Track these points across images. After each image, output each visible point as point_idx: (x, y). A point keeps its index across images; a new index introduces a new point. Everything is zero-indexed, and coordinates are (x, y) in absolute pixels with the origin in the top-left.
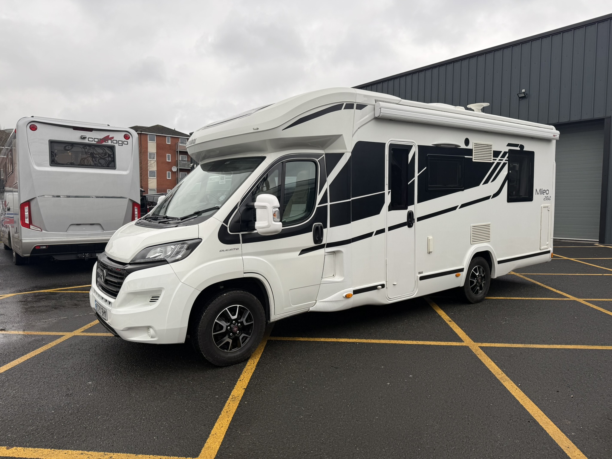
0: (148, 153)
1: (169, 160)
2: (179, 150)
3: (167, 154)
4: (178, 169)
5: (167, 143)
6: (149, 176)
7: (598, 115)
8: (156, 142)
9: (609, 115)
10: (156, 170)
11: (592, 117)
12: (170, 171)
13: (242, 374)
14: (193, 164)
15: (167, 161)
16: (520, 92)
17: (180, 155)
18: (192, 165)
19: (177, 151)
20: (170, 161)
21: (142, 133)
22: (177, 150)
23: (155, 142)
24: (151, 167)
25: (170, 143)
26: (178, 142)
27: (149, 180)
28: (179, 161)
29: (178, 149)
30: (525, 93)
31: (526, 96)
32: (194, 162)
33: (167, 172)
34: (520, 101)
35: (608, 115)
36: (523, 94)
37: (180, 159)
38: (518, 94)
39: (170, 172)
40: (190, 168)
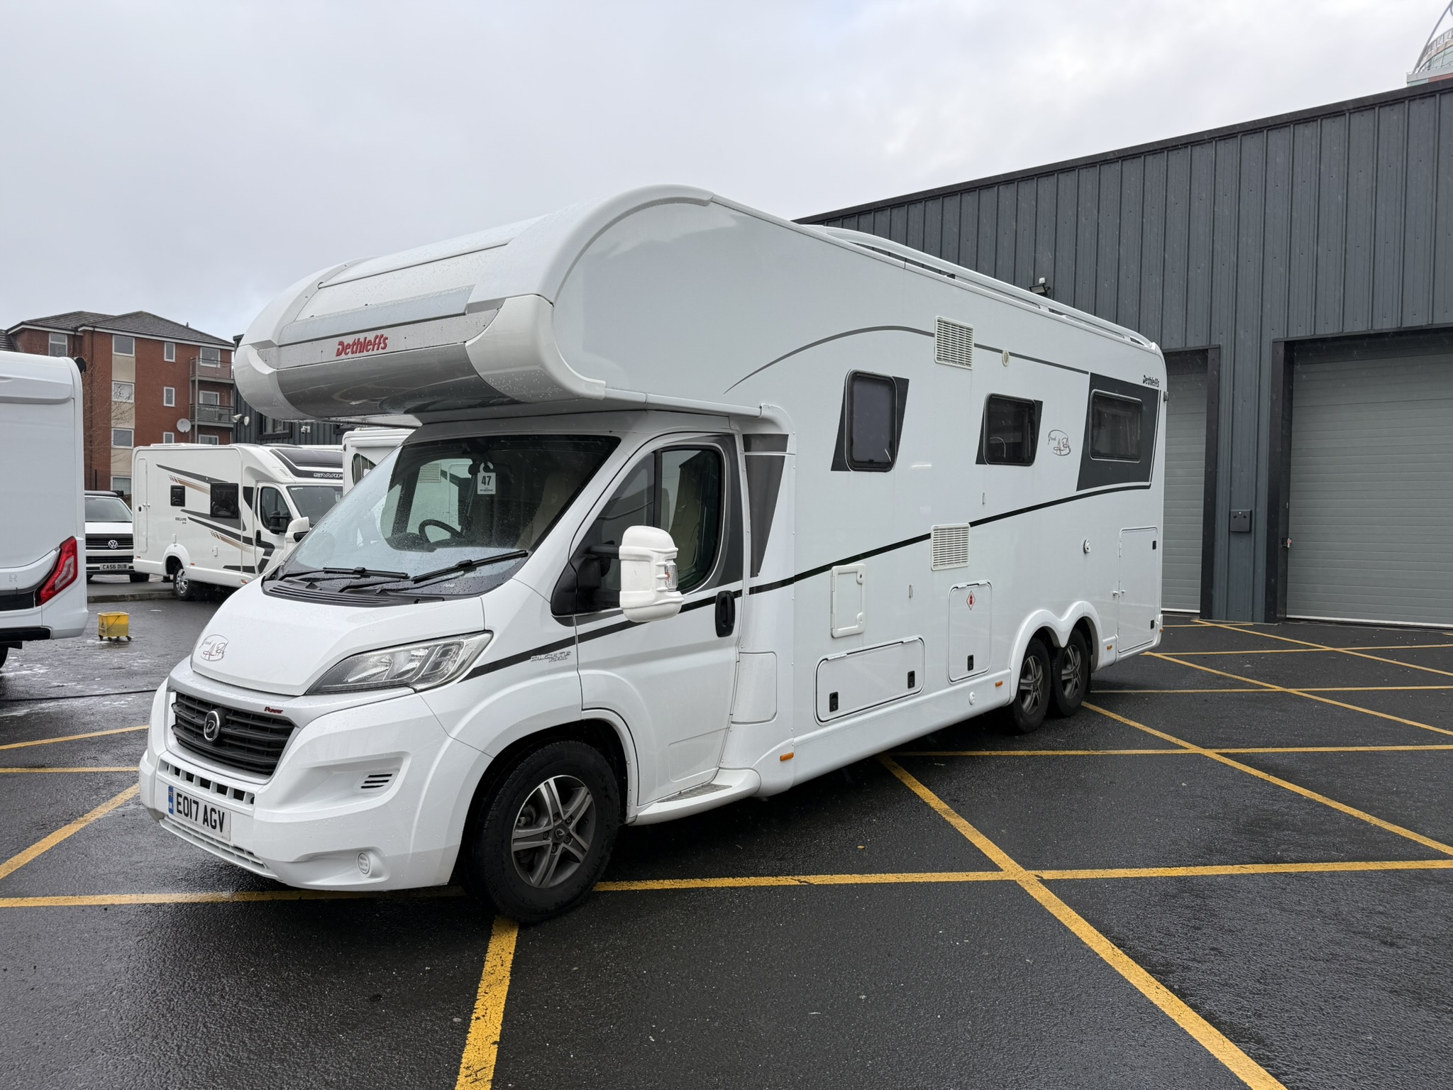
0: (113, 382)
1: (169, 401)
2: (197, 378)
3: (165, 388)
4: (193, 426)
5: (166, 360)
6: (112, 442)
7: (1195, 343)
8: (135, 355)
9: (1217, 343)
10: (134, 428)
12: (171, 431)
13: (478, 997)
14: (240, 415)
15: (165, 404)
16: (1035, 283)
17: (201, 390)
18: (237, 416)
19: (194, 382)
20: (173, 405)
21: (96, 330)
22: (193, 379)
23: (133, 355)
24: (119, 421)
25: (174, 360)
26: (197, 357)
27: (113, 452)
28: (197, 405)
29: (197, 376)
30: (1046, 286)
31: (1048, 292)
32: (243, 410)
33: (165, 433)
35: (1215, 342)
36: (1042, 287)
37: (201, 402)
38: (1030, 287)
39: (173, 434)
40: (232, 426)
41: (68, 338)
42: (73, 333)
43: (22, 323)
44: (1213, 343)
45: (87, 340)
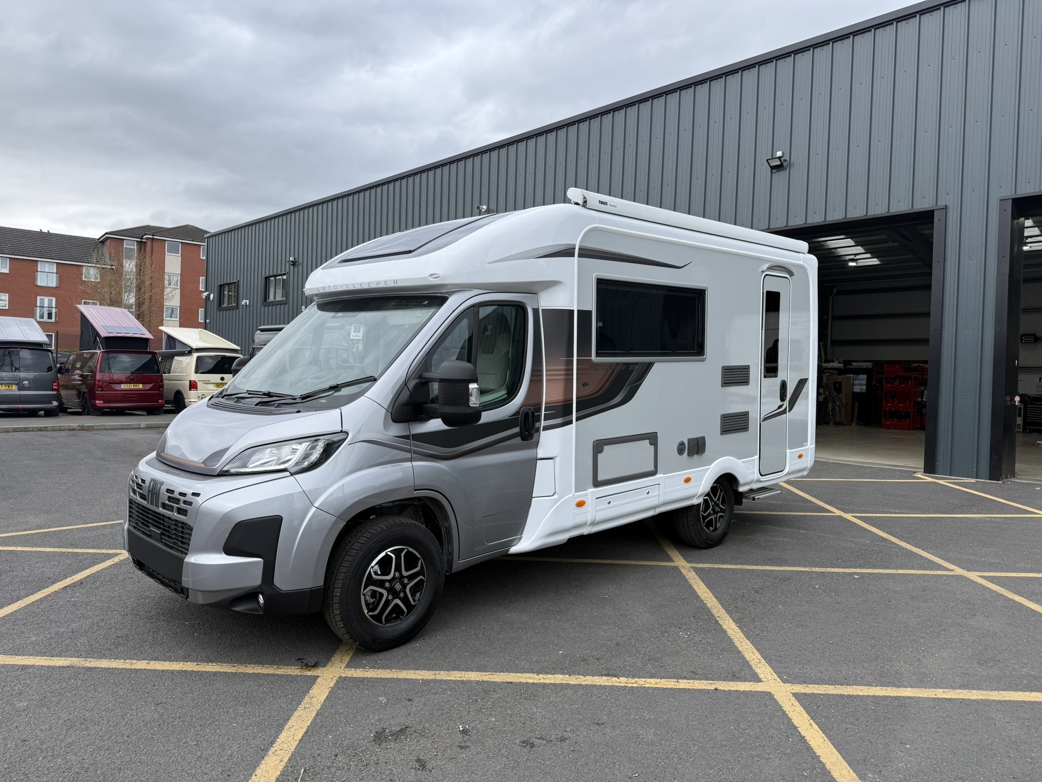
0: (166, 274)
3: (201, 278)
5: (201, 258)
6: (165, 316)
7: (923, 204)
9: (944, 204)
10: (179, 305)
11: (910, 208)
15: (201, 289)
16: (772, 156)
21: (155, 237)
23: (180, 255)
24: (169, 301)
27: (164, 321)
30: (782, 159)
31: (785, 164)
33: (201, 309)
34: (773, 175)
35: (941, 203)
36: (778, 159)
38: (767, 160)
41: (137, 244)
42: (140, 240)
43: (106, 234)
44: (939, 204)
45: (149, 244)
